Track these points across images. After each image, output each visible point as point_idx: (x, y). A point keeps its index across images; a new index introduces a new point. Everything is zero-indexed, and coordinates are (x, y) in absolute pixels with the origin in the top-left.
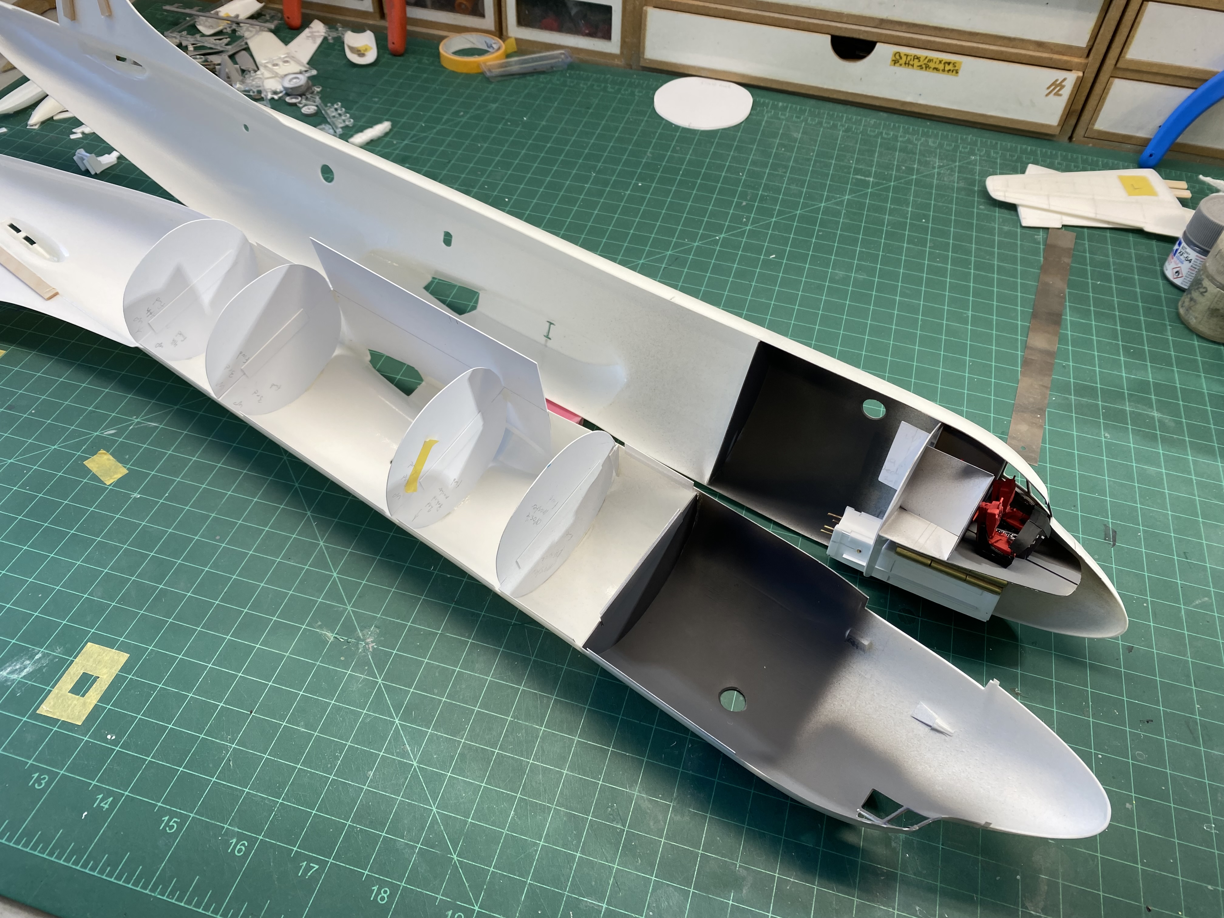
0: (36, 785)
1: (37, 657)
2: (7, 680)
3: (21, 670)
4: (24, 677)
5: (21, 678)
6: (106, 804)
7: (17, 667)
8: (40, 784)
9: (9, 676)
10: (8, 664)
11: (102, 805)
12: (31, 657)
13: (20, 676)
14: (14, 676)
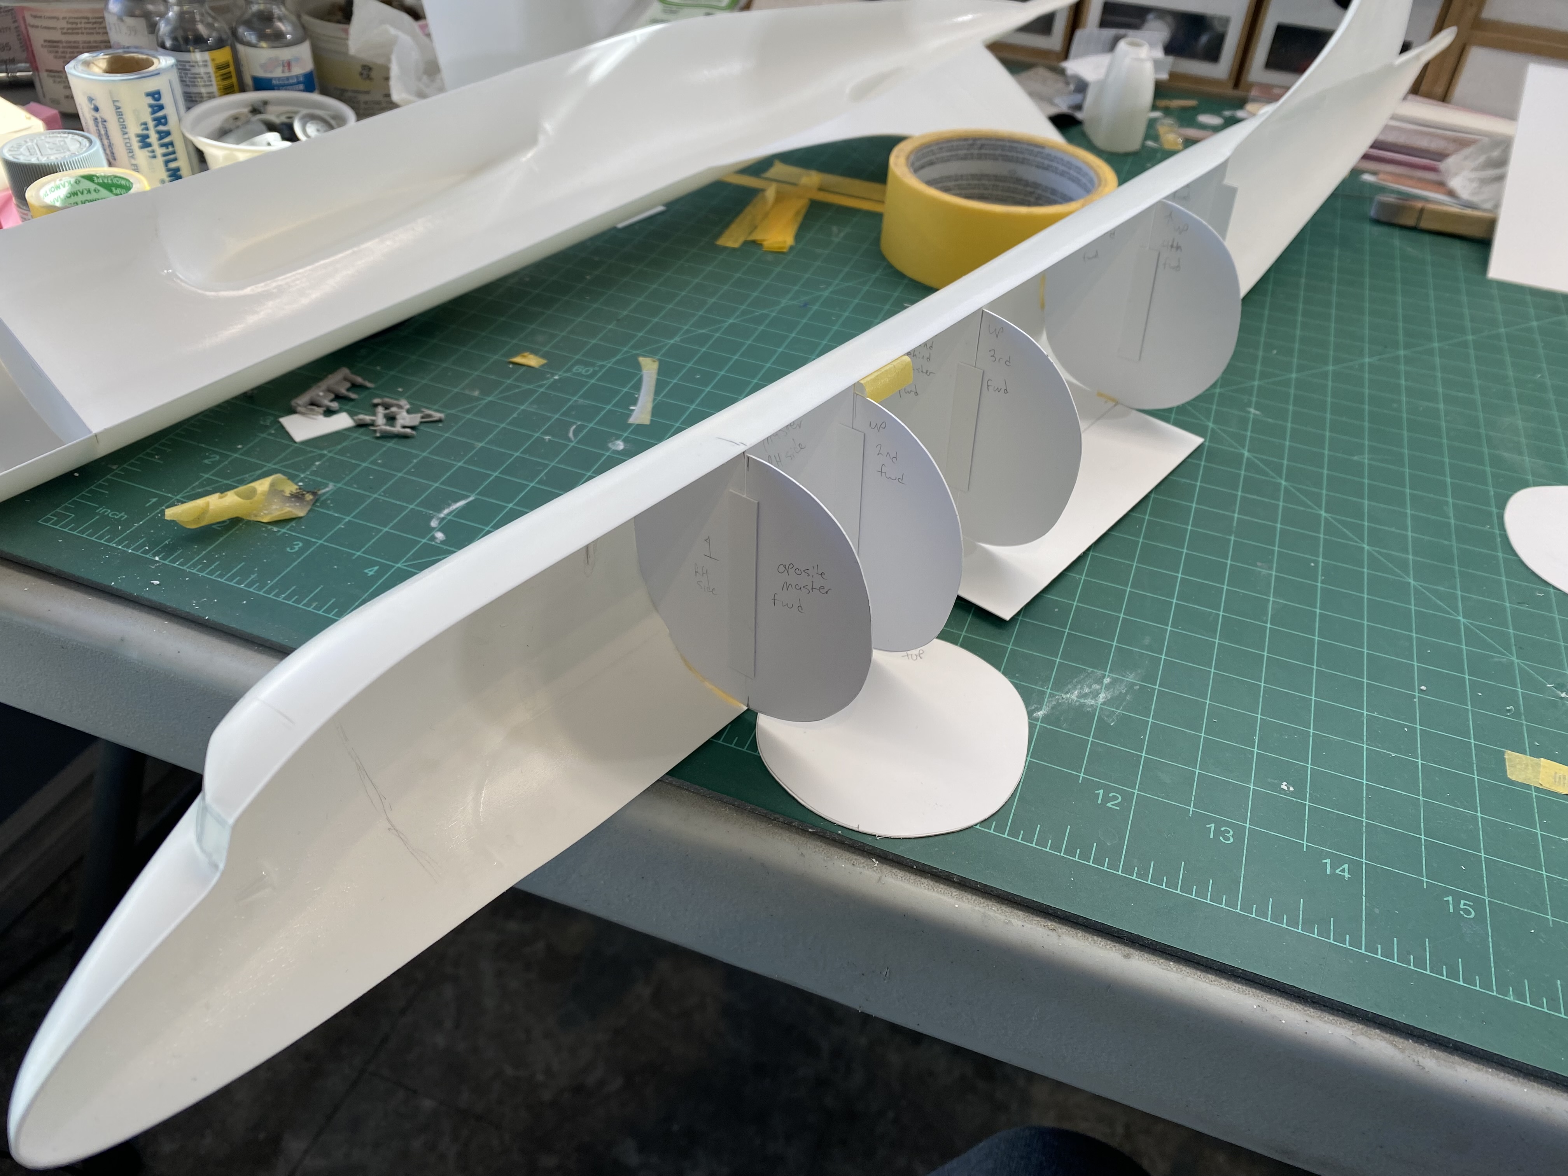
0: (1221, 838)
1: (1107, 681)
2: (1082, 706)
3: (1096, 695)
4: (1104, 704)
5: (1101, 704)
6: (1343, 871)
7: (1087, 690)
8: (1228, 839)
9: (1082, 701)
10: (1070, 686)
11: (1337, 871)
12: (1099, 681)
13: (1100, 703)
14: (1090, 702)
